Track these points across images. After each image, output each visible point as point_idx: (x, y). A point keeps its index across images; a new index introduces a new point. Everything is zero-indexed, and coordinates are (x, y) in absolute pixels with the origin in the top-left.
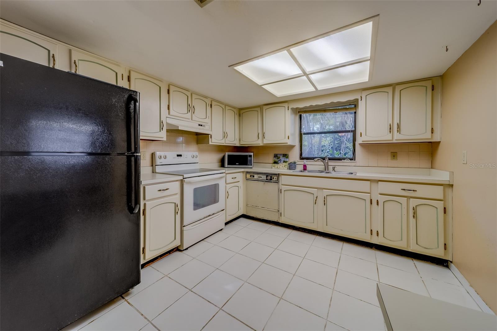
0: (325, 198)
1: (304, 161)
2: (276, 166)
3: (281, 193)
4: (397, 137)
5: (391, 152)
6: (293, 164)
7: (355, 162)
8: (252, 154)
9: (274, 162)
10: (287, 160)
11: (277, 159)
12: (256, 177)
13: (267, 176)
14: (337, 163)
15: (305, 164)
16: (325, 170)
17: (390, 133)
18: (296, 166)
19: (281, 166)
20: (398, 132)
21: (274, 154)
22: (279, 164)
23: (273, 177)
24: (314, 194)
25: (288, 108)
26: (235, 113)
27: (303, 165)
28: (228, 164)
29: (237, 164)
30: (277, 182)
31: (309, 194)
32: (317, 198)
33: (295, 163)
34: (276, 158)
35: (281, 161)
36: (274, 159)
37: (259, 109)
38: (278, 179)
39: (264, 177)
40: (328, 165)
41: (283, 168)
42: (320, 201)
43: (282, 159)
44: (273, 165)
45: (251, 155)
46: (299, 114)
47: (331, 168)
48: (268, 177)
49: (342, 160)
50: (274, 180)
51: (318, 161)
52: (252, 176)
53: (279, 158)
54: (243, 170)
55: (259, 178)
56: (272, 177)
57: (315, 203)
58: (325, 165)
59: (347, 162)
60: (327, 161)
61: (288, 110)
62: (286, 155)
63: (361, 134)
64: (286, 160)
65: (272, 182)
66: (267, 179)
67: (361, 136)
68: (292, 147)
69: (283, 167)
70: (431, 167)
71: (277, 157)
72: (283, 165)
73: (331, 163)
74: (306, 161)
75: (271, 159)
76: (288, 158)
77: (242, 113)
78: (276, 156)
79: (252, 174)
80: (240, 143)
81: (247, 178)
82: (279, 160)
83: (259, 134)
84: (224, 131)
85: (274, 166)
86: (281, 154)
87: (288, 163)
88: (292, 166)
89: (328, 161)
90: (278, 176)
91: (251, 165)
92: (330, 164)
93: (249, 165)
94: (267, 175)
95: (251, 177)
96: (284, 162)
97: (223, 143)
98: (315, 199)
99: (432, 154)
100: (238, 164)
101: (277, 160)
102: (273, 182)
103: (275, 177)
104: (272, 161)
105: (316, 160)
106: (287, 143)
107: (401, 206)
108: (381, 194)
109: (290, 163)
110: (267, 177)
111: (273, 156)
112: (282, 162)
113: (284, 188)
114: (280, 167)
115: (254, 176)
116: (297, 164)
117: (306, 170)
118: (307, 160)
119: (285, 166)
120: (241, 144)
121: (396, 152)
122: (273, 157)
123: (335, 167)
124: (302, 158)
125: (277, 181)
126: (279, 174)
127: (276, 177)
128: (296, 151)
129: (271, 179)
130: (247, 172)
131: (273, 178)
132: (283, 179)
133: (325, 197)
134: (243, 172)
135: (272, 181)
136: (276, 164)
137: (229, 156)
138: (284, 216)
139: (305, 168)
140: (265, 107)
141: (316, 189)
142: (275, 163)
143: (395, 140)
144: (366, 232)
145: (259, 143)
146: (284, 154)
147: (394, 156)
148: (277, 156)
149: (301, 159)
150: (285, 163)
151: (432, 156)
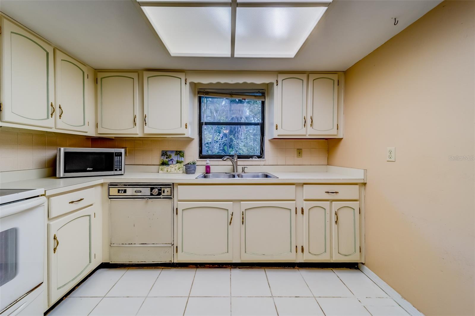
0: (243, 214)
1: (206, 161)
2: (166, 169)
3: (177, 214)
4: (310, 132)
5: (297, 149)
6: (193, 166)
7: (265, 161)
8: (123, 151)
9: (161, 162)
10: (183, 159)
11: (167, 158)
12: (130, 191)
13: (152, 189)
14: (245, 162)
15: (208, 165)
16: (234, 172)
17: (304, 127)
18: (195, 168)
19: (173, 169)
20: (311, 127)
21: (161, 152)
22: (171, 165)
23: (162, 189)
24: (228, 210)
25: (186, 81)
26: (83, 73)
27: (205, 166)
28: (65, 171)
29: (88, 169)
30: (171, 198)
31: (221, 210)
32: (232, 215)
33: (194, 163)
34: (165, 157)
35: (172, 162)
36: (162, 158)
37: (135, 76)
38: (172, 192)
39: (146, 191)
40: (237, 165)
41: (175, 172)
42: (237, 219)
43: (175, 158)
44: (161, 167)
45: (121, 153)
46: (199, 95)
47: (240, 169)
48: (153, 191)
49: (249, 158)
50: (166, 194)
51: (228, 160)
52: (122, 190)
53: (168, 157)
54: (101, 180)
55: (135, 194)
56: (160, 190)
57: (230, 223)
58: (233, 165)
59: (255, 161)
60: (235, 160)
61: (186, 84)
62: (180, 152)
63: (277, 127)
64: (180, 159)
65: (161, 198)
66: (152, 195)
67: (277, 129)
68: (189, 140)
69: (175, 170)
70: (327, 164)
71: (167, 156)
72: (177, 168)
73: (241, 162)
74: (209, 161)
75: (157, 158)
76: (183, 157)
77: (102, 79)
78: (164, 154)
79: (123, 187)
80: (96, 131)
81: (110, 195)
82: (169, 159)
83: (135, 117)
84: (52, 100)
85: (162, 170)
86: (172, 152)
87: (183, 164)
88: (189, 169)
89: (237, 159)
90: (172, 187)
91: (121, 170)
92: (239, 163)
93: (116, 170)
94: (152, 187)
95: (119, 192)
96: (178, 162)
97: (51, 128)
98: (230, 217)
99: (328, 151)
100: (91, 169)
101: (167, 160)
102: (163, 198)
103: (166, 190)
104: (158, 162)
105: (225, 159)
106: (184, 134)
107: (324, 211)
108: (306, 200)
109: (188, 164)
110: (151, 191)
111: (160, 153)
112: (174, 163)
113: (181, 206)
114: (171, 170)
115: (125, 191)
116: (196, 164)
117: (210, 173)
118: (210, 159)
119: (179, 169)
120: (99, 132)
121: (301, 149)
122: (161, 155)
123: (245, 168)
124: (202, 156)
125: (171, 195)
126: (173, 184)
127: (169, 189)
128: (195, 146)
129: (159, 194)
130: (112, 185)
131: (164, 192)
132: (181, 192)
133: (243, 212)
134: (102, 185)
135: (161, 196)
136: (165, 166)
137: (66, 154)
138: (182, 252)
139: (208, 169)
140: (146, 74)
141: (232, 203)
142: (163, 164)
143: (309, 135)
144: (292, 251)
145: (137, 132)
146: (177, 151)
147: (300, 153)
148: (166, 154)
149: (200, 158)
150: (179, 164)
151: (328, 153)
